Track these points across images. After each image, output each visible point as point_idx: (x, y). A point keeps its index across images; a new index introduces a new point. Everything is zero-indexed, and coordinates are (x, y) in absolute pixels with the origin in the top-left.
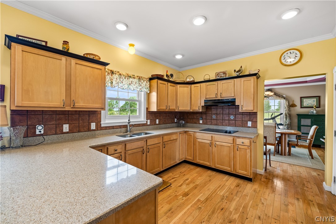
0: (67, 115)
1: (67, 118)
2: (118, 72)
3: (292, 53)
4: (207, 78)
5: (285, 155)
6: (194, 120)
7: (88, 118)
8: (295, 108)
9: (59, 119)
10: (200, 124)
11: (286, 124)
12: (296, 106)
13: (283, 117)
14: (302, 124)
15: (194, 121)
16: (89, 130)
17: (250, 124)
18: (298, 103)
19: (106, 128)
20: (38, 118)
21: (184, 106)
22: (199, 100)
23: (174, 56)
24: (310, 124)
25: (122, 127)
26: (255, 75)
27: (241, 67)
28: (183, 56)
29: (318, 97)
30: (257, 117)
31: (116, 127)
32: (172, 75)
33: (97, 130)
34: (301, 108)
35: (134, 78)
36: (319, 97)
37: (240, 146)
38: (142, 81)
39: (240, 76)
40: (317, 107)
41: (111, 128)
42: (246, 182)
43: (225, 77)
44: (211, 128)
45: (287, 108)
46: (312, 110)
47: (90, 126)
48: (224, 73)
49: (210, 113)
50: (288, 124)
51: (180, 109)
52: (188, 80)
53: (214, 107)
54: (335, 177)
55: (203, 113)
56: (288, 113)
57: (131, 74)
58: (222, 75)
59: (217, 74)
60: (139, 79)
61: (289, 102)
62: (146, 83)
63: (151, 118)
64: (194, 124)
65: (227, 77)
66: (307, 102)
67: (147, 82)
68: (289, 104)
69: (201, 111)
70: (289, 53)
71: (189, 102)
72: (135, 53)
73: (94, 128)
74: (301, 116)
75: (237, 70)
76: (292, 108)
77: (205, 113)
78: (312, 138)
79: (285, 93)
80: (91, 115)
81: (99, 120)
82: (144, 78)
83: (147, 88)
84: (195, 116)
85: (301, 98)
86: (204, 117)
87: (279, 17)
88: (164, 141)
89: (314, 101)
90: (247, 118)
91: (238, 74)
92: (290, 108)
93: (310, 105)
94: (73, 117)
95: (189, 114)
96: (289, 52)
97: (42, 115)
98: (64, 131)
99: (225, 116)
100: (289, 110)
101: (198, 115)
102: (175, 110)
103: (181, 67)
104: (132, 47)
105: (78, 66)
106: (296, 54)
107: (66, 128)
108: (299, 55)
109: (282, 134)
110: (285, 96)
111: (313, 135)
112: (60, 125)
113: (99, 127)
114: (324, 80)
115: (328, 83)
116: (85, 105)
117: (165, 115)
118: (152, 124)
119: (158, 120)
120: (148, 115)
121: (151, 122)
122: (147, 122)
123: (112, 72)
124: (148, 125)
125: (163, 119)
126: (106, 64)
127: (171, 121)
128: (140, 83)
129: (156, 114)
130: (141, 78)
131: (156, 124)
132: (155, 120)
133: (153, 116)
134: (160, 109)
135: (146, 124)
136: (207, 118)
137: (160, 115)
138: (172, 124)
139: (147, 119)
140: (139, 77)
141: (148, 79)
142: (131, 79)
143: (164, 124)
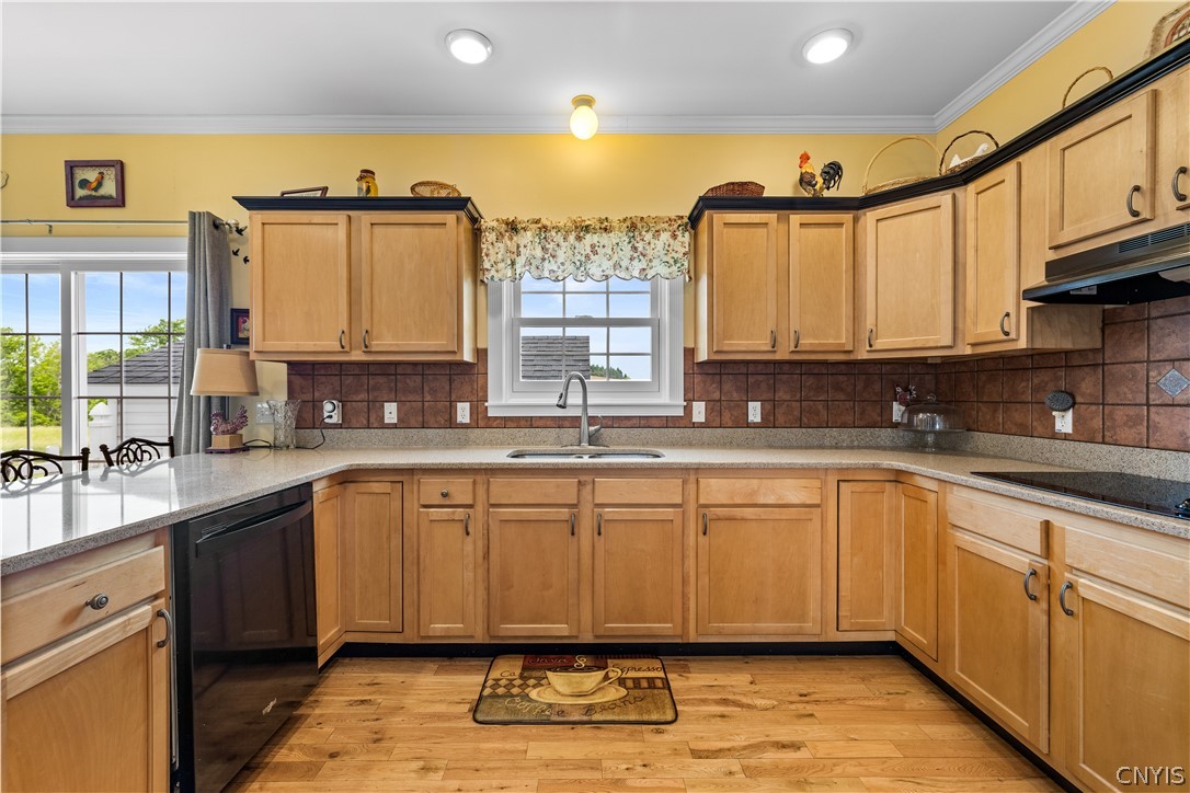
0: (394, 377)
1: (393, 385)
2: (538, 221)
6: (1020, 415)
7: (448, 388)
9: (376, 388)
10: (1055, 436)
15: (1018, 417)
16: (451, 423)
19: (505, 422)
20: (332, 384)
22: (1010, 273)
25: (567, 423)
31: (541, 423)
32: (833, 172)
33: (474, 424)
35: (606, 229)
38: (648, 237)
41: (523, 423)
44: (1144, 472)
47: (453, 411)
49: (1141, 353)
51: (880, 344)
52: (956, 161)
53: (1173, 306)
55: (1076, 361)
57: (590, 217)
60: (633, 227)
62: (671, 241)
63: (716, 396)
64: (1016, 439)
67: (674, 237)
69: (1022, 344)
71: (947, 295)
72: (599, 127)
73: (467, 420)
77: (1091, 359)
80: (455, 377)
81: (480, 394)
82: (657, 220)
83: (672, 261)
84: (1025, 387)
86: (1087, 385)
88: (702, 501)
94: (408, 381)
97: (338, 378)
98: (386, 421)
101: (1044, 375)
102: (849, 353)
104: (584, 109)
105: (377, 229)
107: (391, 412)
112: (377, 404)
113: (480, 416)
116: (397, 345)
117: (808, 384)
118: (717, 423)
119: (758, 405)
120: (698, 379)
121: (715, 413)
122: (688, 409)
123: (513, 227)
124: (694, 426)
125: (794, 403)
126: (459, 204)
127: (863, 413)
128: (640, 246)
129: (743, 378)
130: (639, 225)
131: (748, 425)
132: (739, 406)
133: (727, 386)
134: (726, 349)
135: (684, 422)
136: (1109, 399)
137: (772, 381)
138: (868, 431)
139: (690, 396)
140: (628, 223)
141: (679, 222)
142: (589, 239)
143: (801, 427)
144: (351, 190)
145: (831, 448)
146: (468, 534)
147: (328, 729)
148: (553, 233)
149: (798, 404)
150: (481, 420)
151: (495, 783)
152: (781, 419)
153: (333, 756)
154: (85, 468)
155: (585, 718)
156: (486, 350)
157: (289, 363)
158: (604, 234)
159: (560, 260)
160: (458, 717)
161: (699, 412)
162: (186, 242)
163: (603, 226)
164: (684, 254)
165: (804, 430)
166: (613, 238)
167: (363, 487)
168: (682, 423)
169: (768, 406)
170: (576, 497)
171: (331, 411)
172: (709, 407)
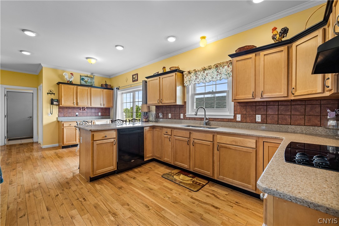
0: (170, 108)
1: (170, 110)
2: (195, 70)
7: (179, 110)
9: (167, 111)
19: (190, 119)
20: (161, 110)
31: (197, 119)
33: (183, 119)
35: (210, 69)
41: (193, 119)
57: (206, 66)
62: (228, 68)
67: (229, 66)
80: (180, 108)
81: (185, 112)
82: (223, 63)
83: (227, 74)
88: (218, 142)
94: (173, 109)
98: (169, 117)
105: (163, 79)
112: (168, 114)
116: (166, 102)
117: (281, 109)
118: (245, 121)
119: (260, 116)
120: (238, 107)
121: (244, 118)
122: (235, 116)
123: (189, 73)
124: (237, 122)
125: (275, 116)
126: (176, 70)
127: (309, 120)
128: (219, 71)
129: (255, 107)
130: (218, 65)
131: (256, 123)
132: (252, 116)
133: (248, 110)
134: (237, 98)
135: (234, 120)
137: (265, 108)
138: (311, 128)
139: (236, 113)
140: (216, 66)
141: (230, 62)
142: (206, 72)
143: (278, 124)
144: (161, 71)
145: (291, 133)
146: (170, 141)
147: (143, 169)
148: (198, 72)
149: (277, 116)
150: (185, 118)
151: (154, 184)
152: (269, 121)
153: (140, 172)
154: (126, 122)
155: (179, 183)
156: (186, 102)
157: (156, 106)
158: (210, 70)
159: (199, 79)
160: (160, 175)
161: (239, 118)
162: (142, 86)
163: (209, 68)
164: (231, 71)
165: (278, 125)
166: (212, 70)
167: (156, 129)
168: (233, 121)
169: (264, 116)
170: (189, 136)
171: (161, 115)
172: (242, 116)
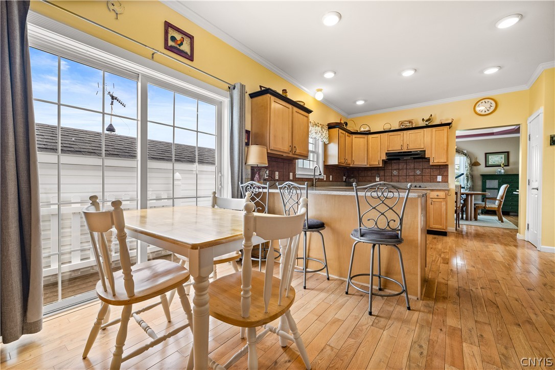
3: (487, 102)
4: (387, 127)
5: (471, 220)
6: (368, 178)
8: (478, 167)
11: (467, 188)
12: (480, 164)
13: (464, 179)
14: (487, 187)
16: (289, 179)
17: (439, 178)
18: (482, 160)
19: (298, 179)
21: (360, 161)
22: (379, 153)
23: (355, 102)
24: (497, 187)
25: (309, 180)
26: (449, 124)
27: (431, 115)
28: (365, 101)
29: (506, 154)
30: (448, 171)
32: (346, 124)
33: (293, 180)
34: (486, 166)
36: (508, 153)
37: (434, 200)
38: (323, 130)
39: (429, 125)
40: (505, 166)
42: (441, 237)
43: (411, 127)
45: (468, 167)
46: (499, 169)
47: (289, 175)
48: (410, 122)
49: (390, 168)
50: (470, 188)
51: (355, 163)
52: (362, 129)
53: (395, 161)
54: (528, 225)
55: (380, 169)
56: (470, 174)
58: (408, 125)
59: (402, 123)
60: (322, 127)
61: (470, 160)
62: (326, 132)
63: (327, 173)
65: (414, 126)
66: (493, 159)
68: (471, 162)
69: (381, 166)
70: (484, 103)
71: (366, 155)
74: (485, 177)
75: (425, 119)
76: (475, 168)
77: (382, 169)
78: (502, 198)
79: (466, 148)
80: (290, 164)
81: (295, 170)
84: (369, 173)
85: (486, 154)
86: (382, 173)
87: (482, 72)
89: (502, 158)
90: (436, 172)
91: (427, 123)
92: (473, 167)
93: (497, 163)
95: (360, 171)
96: (483, 101)
98: (276, 178)
99: (410, 171)
100: (471, 170)
101: (374, 171)
102: (350, 165)
103: (349, 114)
104: (320, 92)
105: (296, 114)
106: (491, 103)
107: (277, 175)
108: (494, 104)
109: (467, 195)
110: (465, 152)
111: (503, 195)
113: (294, 177)
114: (517, 131)
115: (522, 135)
136: (386, 175)
